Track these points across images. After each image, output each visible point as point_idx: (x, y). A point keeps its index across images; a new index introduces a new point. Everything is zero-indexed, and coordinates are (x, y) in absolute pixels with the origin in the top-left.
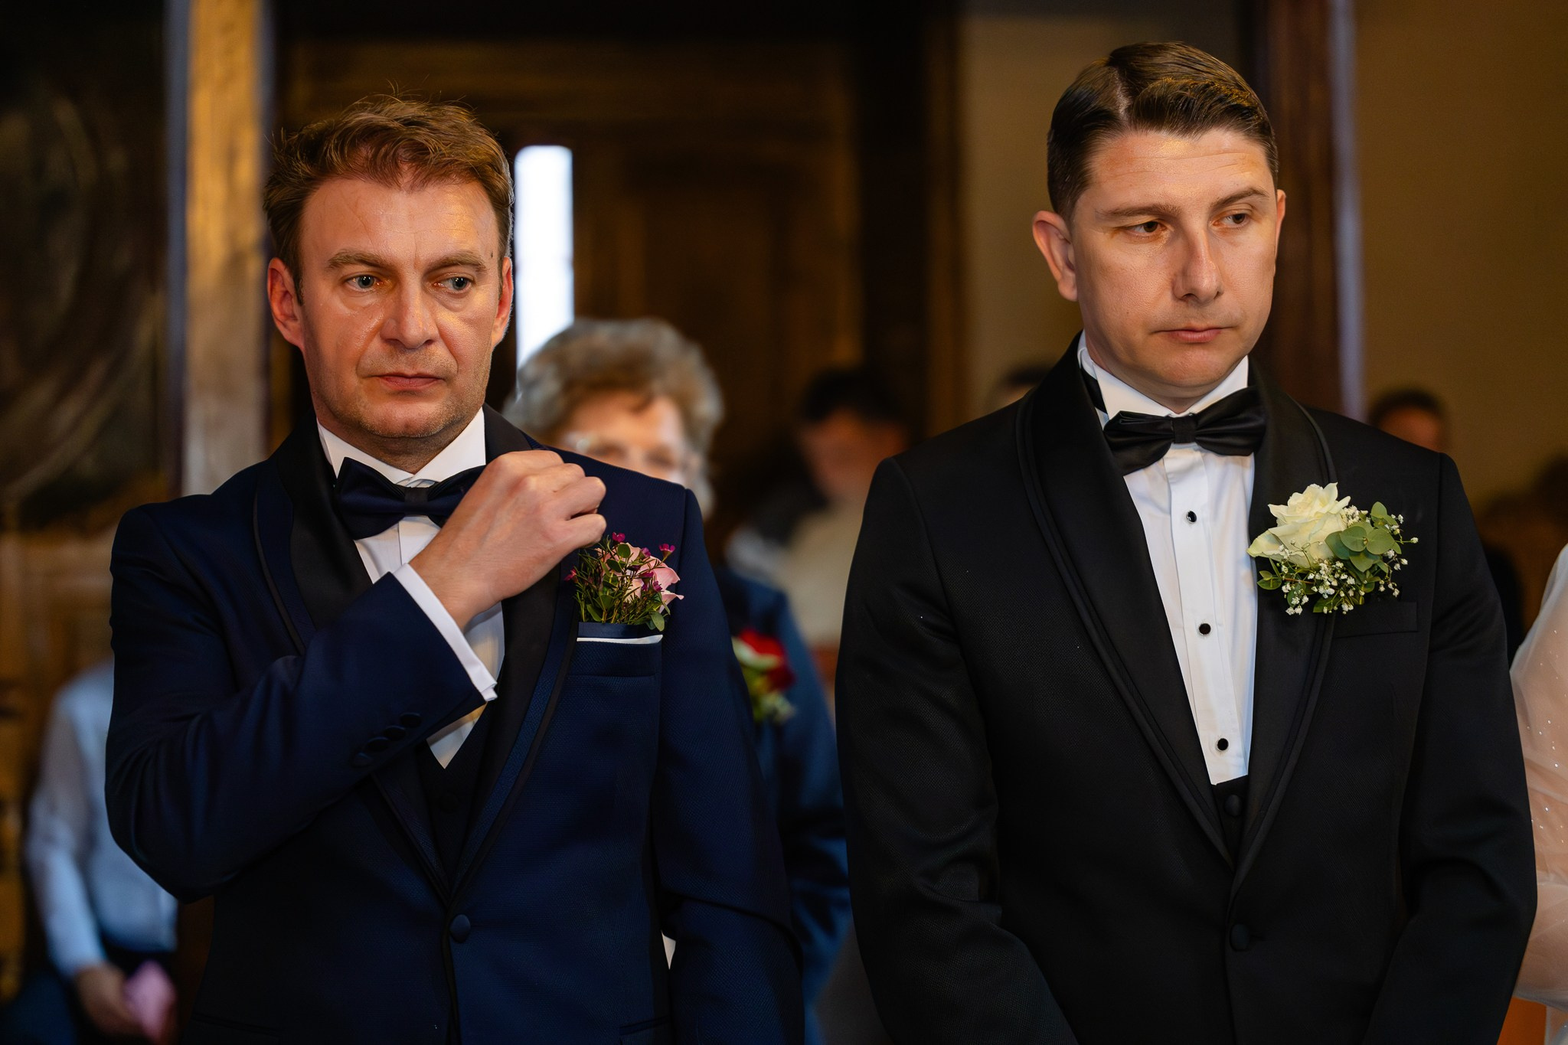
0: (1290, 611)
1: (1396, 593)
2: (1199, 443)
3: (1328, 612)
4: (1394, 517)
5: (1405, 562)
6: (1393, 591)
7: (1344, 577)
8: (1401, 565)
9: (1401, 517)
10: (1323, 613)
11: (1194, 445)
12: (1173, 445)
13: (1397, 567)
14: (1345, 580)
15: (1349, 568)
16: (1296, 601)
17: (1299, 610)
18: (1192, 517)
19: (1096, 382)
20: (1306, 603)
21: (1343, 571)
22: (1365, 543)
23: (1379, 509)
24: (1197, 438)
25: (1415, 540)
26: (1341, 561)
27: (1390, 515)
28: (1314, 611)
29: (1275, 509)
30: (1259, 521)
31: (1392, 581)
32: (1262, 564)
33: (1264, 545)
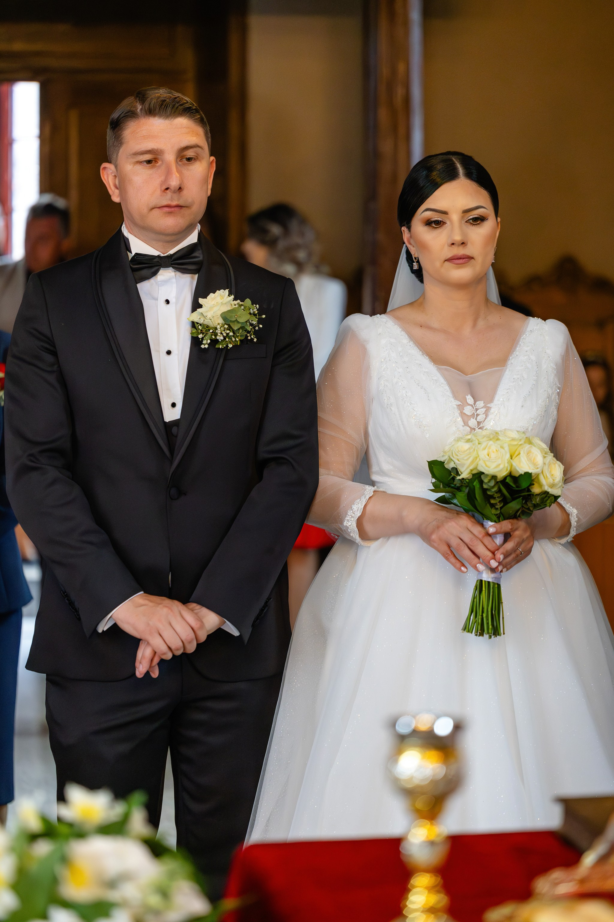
0: (203, 346)
1: (255, 340)
2: (173, 267)
3: (222, 347)
4: (255, 305)
5: (261, 326)
6: (254, 339)
7: (228, 332)
8: (259, 328)
9: (258, 306)
10: (220, 348)
11: (171, 268)
12: (161, 268)
13: (257, 328)
14: (229, 333)
15: (230, 328)
16: (204, 342)
17: (207, 346)
18: (168, 302)
19: (128, 239)
20: (209, 343)
21: (228, 329)
22: (236, 317)
23: (248, 302)
24: (172, 266)
25: (264, 316)
26: (227, 325)
27: (253, 305)
28: (216, 347)
29: (201, 301)
30: (196, 306)
31: (253, 334)
32: (194, 325)
33: (196, 317)
